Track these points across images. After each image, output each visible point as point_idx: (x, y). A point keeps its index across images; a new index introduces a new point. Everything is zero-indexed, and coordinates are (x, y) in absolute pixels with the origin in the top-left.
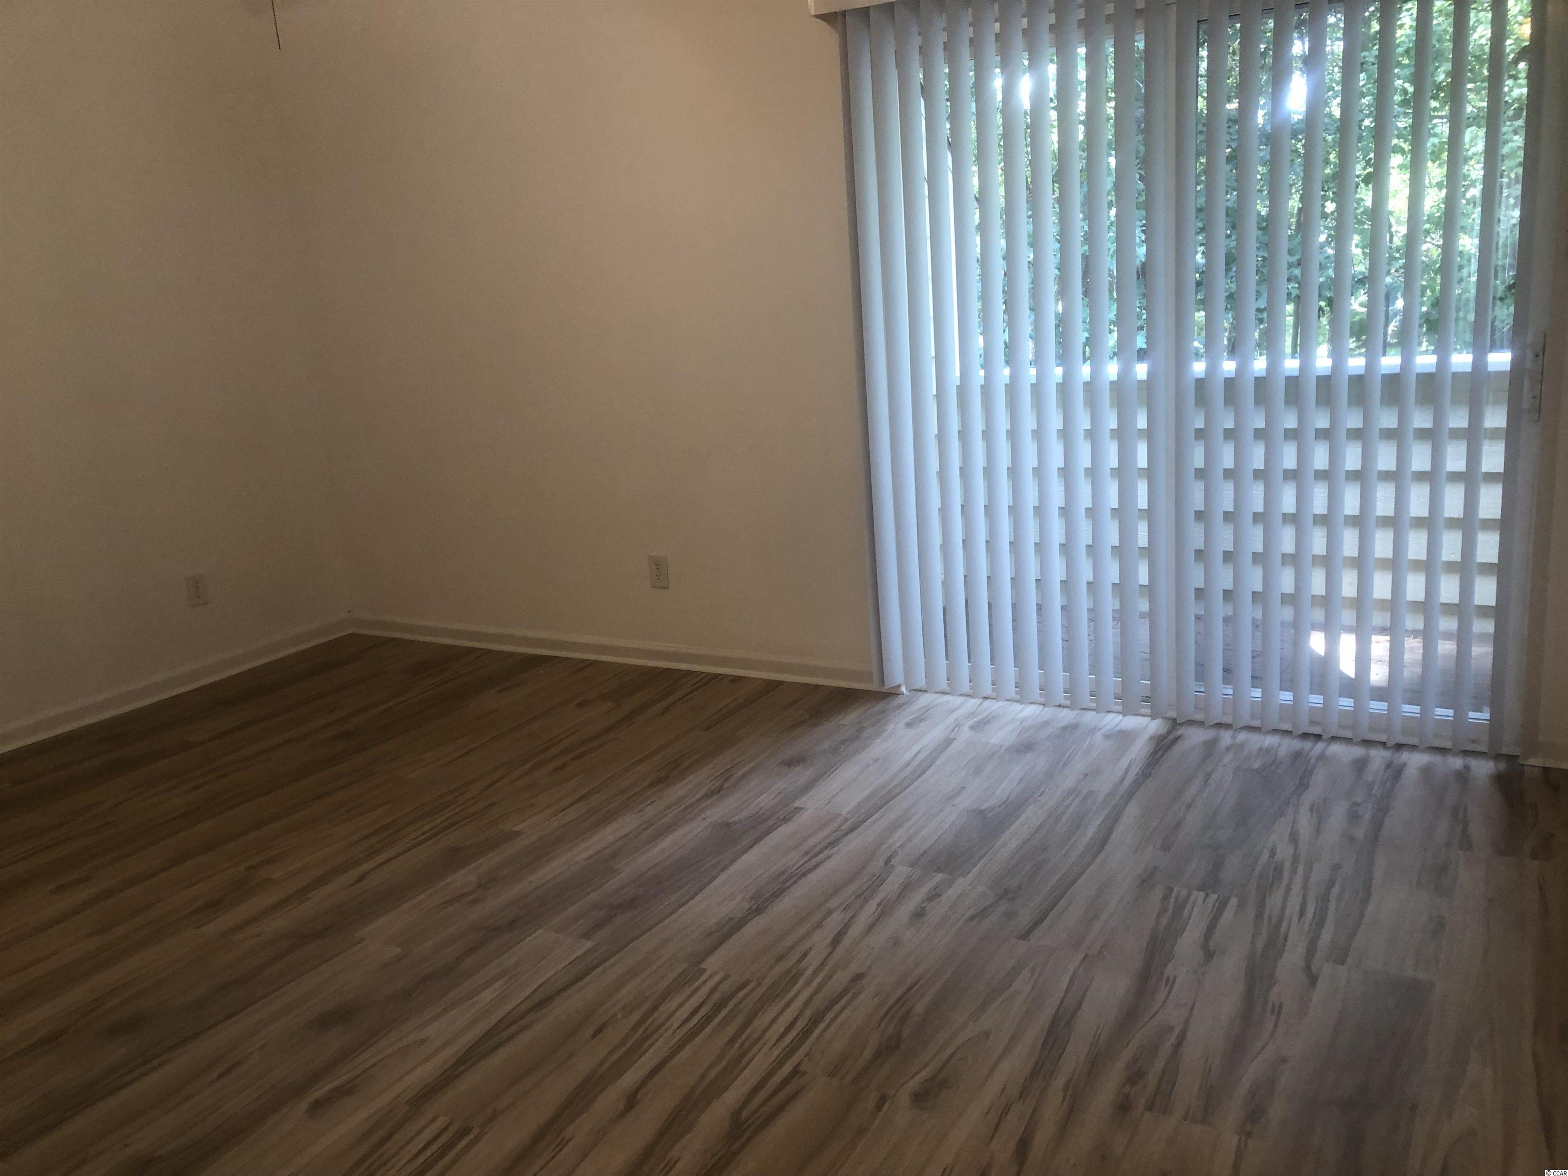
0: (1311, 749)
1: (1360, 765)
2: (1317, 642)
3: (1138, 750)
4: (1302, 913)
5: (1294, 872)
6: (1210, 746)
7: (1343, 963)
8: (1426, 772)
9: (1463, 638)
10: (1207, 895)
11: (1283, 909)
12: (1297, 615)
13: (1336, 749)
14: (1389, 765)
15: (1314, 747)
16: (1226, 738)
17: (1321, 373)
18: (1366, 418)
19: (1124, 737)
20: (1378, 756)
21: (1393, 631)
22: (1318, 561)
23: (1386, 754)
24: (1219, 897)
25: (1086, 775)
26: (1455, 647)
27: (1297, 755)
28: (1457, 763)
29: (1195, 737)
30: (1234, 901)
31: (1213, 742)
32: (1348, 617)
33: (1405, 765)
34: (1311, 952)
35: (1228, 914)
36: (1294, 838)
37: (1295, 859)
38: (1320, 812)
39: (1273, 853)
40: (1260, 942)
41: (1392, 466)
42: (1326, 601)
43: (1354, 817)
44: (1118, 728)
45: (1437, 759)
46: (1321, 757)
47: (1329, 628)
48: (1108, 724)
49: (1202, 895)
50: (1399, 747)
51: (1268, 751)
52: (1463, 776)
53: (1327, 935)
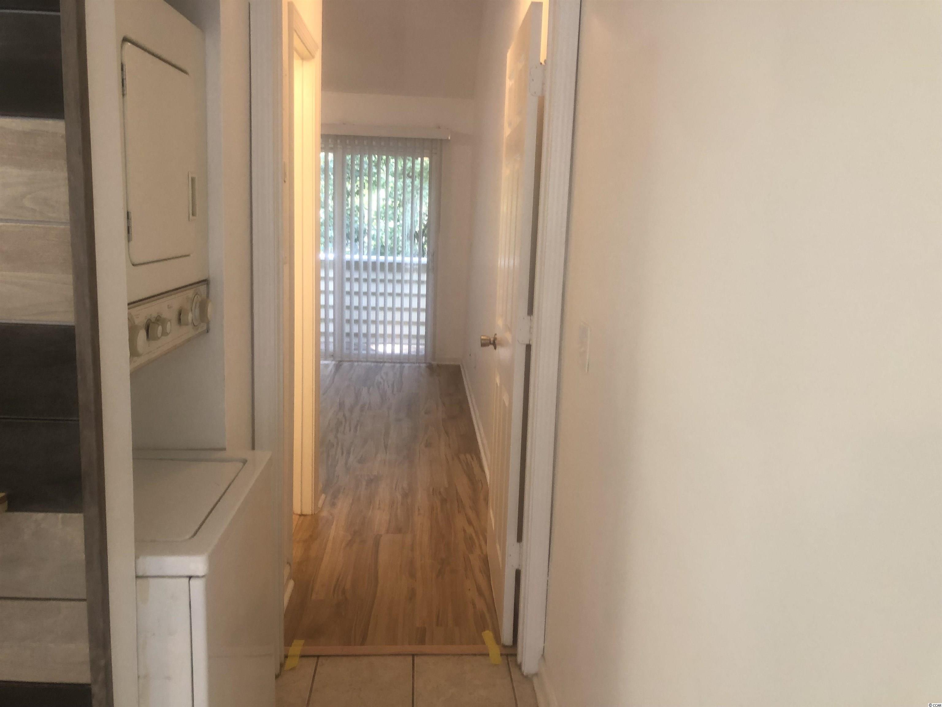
1: (394, 366)
2: (373, 347)
3: (331, 367)
4: (389, 387)
5: (384, 383)
6: (351, 366)
7: (401, 392)
8: (410, 367)
9: (418, 344)
11: (384, 387)
12: (368, 340)
13: (386, 364)
14: (401, 366)
15: (380, 364)
16: (356, 364)
17: (364, 260)
18: (377, 276)
19: (327, 365)
21: (393, 343)
22: (381, 322)
23: (399, 364)
24: (368, 387)
26: (424, 347)
27: (377, 365)
28: (417, 365)
30: (372, 388)
31: (353, 364)
32: (389, 340)
33: (405, 366)
36: (382, 378)
37: (384, 381)
39: (378, 380)
40: (381, 392)
41: (391, 291)
42: (384, 336)
43: (395, 374)
45: (412, 365)
46: (383, 365)
47: (384, 343)
50: (403, 363)
51: (369, 365)
52: (419, 367)
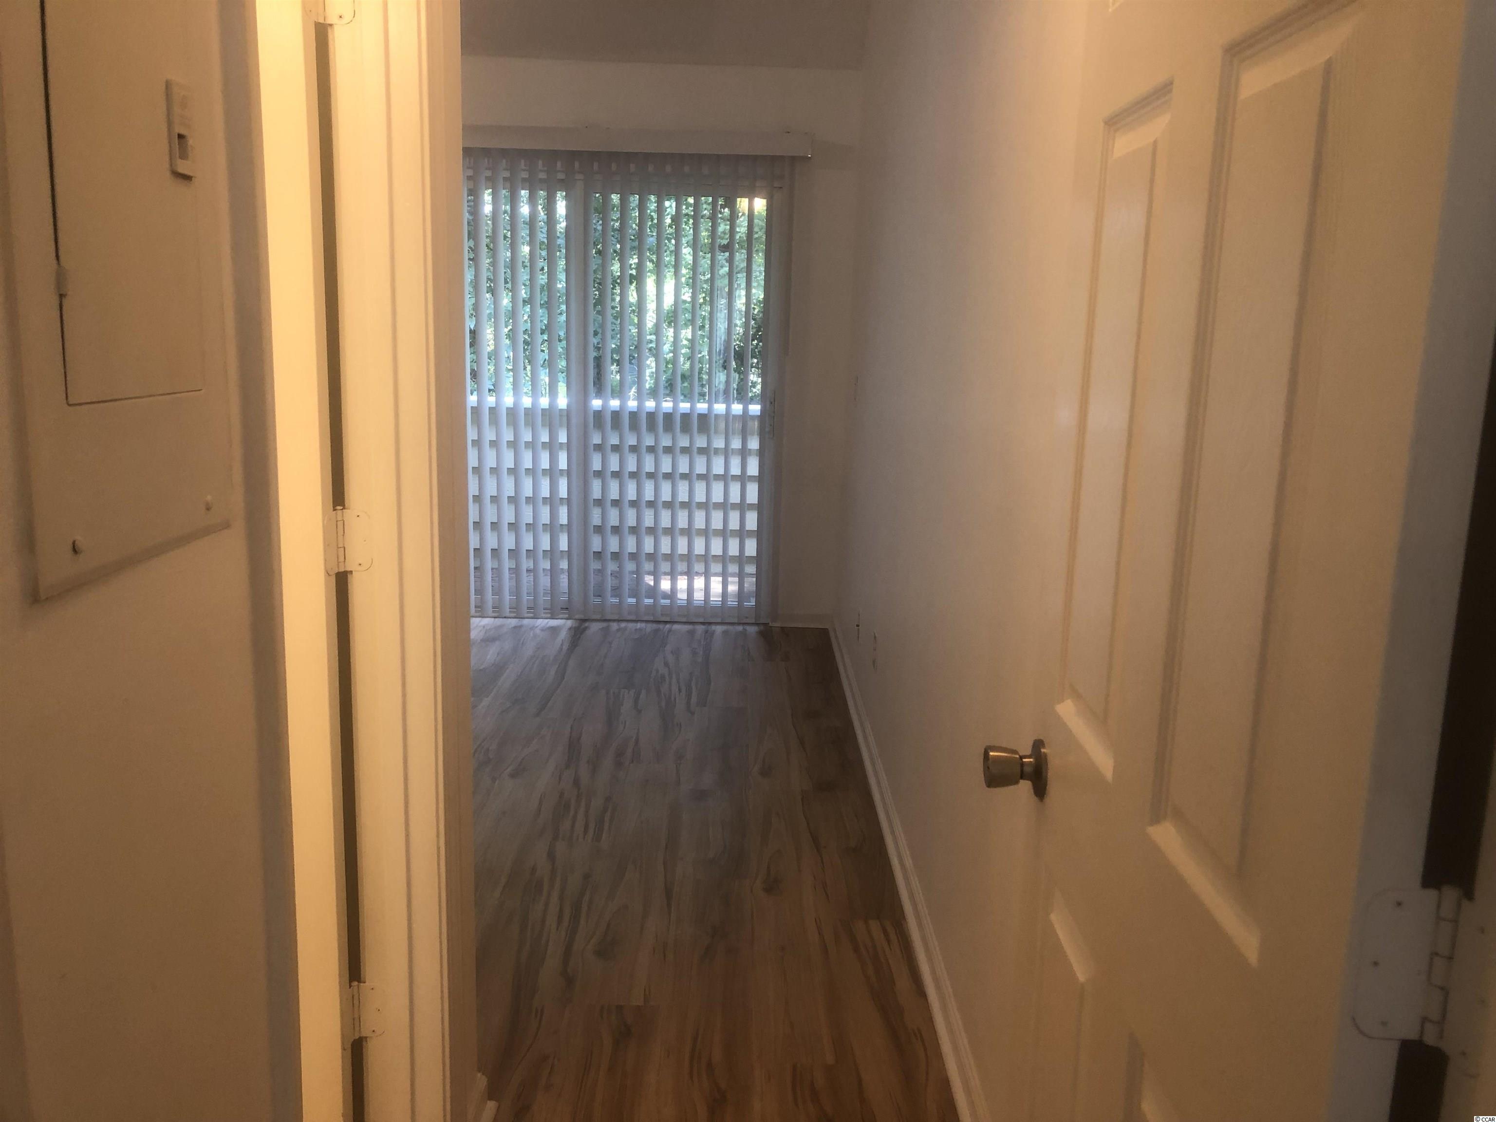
0: (664, 628)
1: (692, 633)
3: (563, 634)
4: (680, 691)
5: (671, 678)
6: (606, 631)
7: (705, 706)
8: (725, 633)
10: (629, 691)
11: (670, 690)
12: (638, 567)
13: (676, 627)
14: (706, 632)
15: (665, 627)
19: (554, 630)
20: (700, 629)
21: (690, 574)
23: (703, 627)
24: (636, 690)
25: (539, 648)
27: (657, 631)
28: (740, 628)
29: (595, 627)
30: (644, 692)
31: (608, 627)
33: (714, 631)
34: (688, 703)
35: (643, 695)
36: (666, 664)
37: (670, 674)
38: (676, 652)
39: (657, 671)
40: (663, 704)
43: (694, 653)
44: (548, 626)
45: (730, 628)
46: (670, 631)
48: (540, 625)
49: (627, 691)
50: (710, 623)
51: (640, 630)
52: (744, 633)
53: (694, 699)
